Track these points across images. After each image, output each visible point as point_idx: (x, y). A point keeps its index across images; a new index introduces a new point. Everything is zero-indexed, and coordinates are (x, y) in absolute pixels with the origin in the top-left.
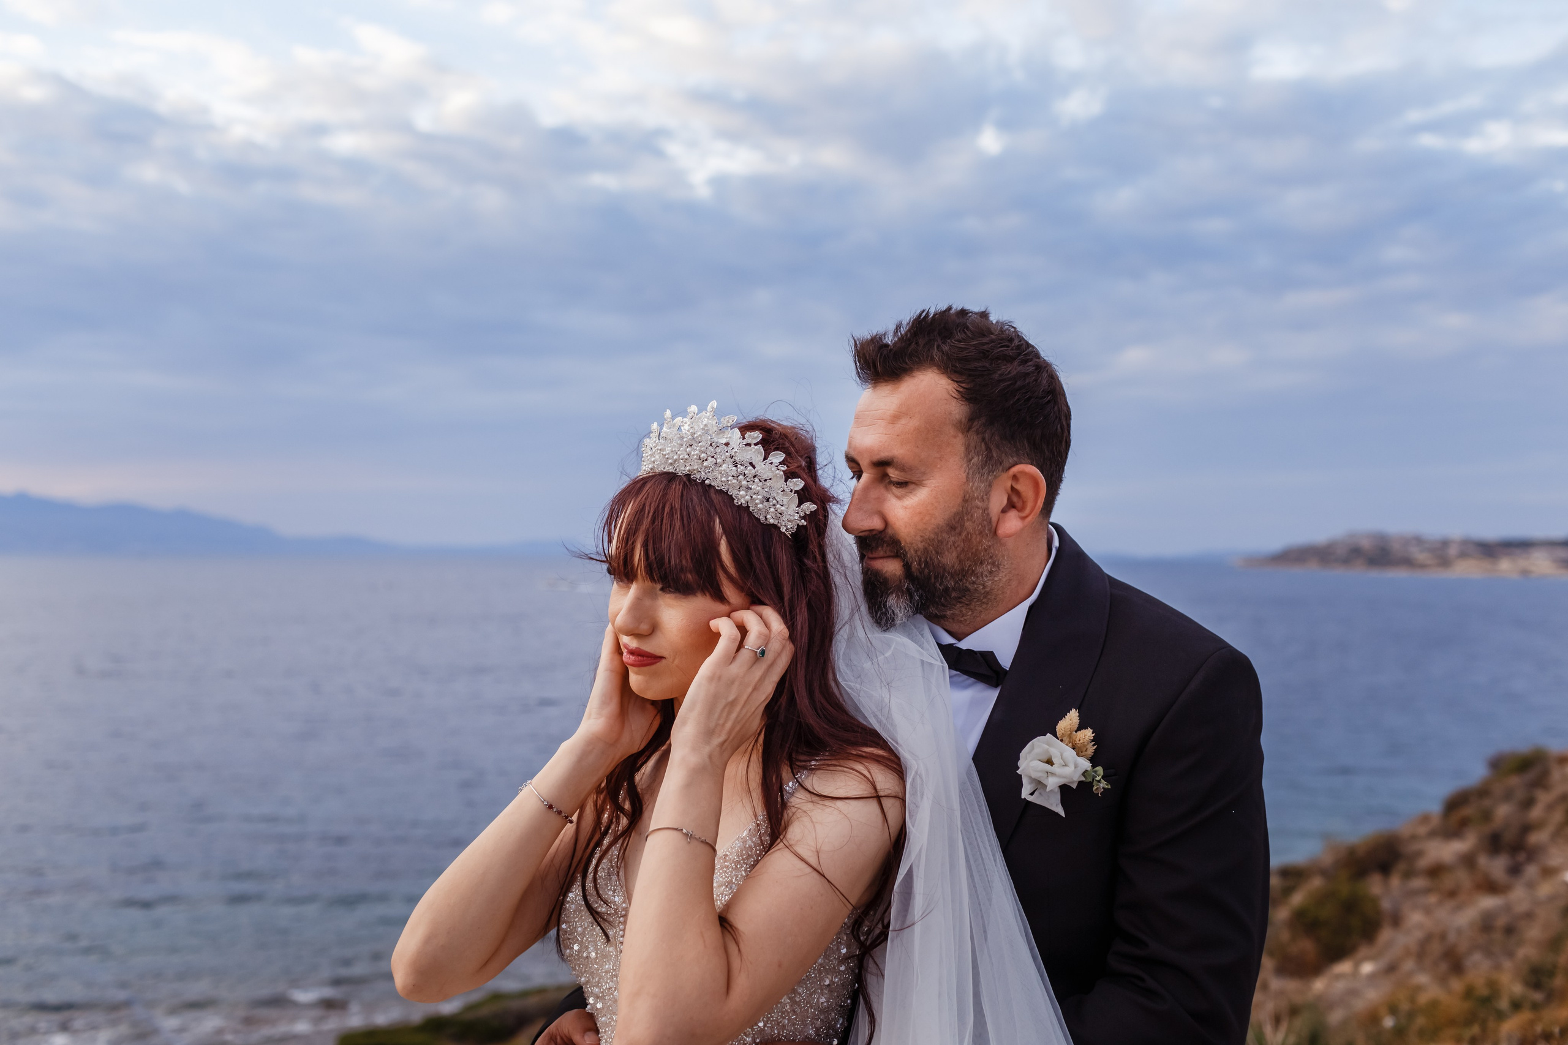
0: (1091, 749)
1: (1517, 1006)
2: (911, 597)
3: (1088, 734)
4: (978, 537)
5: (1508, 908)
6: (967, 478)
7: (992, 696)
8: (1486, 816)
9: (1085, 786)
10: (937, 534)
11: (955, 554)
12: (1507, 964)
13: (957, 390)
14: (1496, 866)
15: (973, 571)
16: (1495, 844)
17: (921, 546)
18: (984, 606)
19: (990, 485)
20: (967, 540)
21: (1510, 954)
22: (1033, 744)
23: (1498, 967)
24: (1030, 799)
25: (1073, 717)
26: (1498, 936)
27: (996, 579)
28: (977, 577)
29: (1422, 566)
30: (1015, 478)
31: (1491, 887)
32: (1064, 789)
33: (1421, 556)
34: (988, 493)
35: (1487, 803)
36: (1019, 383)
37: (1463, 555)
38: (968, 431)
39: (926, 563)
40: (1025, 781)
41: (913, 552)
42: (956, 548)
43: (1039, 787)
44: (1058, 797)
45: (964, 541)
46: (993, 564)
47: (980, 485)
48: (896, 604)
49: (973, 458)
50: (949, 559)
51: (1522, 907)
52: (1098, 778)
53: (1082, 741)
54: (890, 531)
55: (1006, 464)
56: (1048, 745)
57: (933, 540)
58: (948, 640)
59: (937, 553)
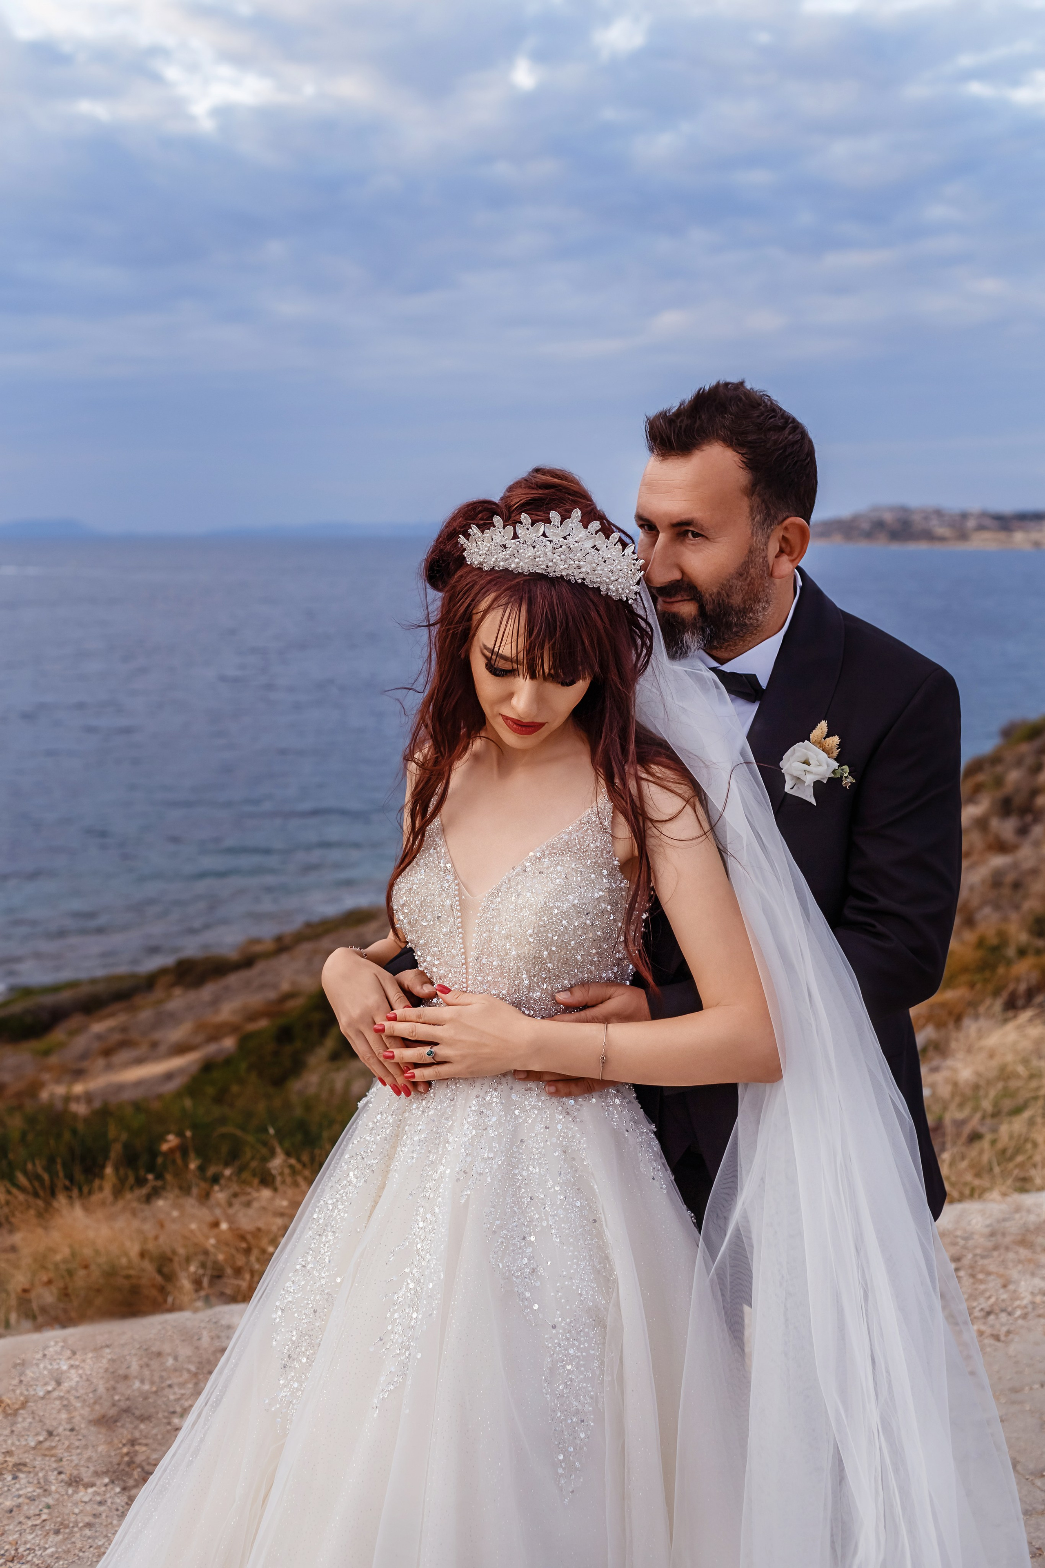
0: (836, 753)
1: (1022, 952)
2: (704, 631)
3: (835, 740)
4: (759, 581)
5: (1015, 865)
6: (752, 533)
7: (751, 710)
8: (999, 782)
9: (834, 782)
10: (729, 581)
11: (741, 596)
12: (1014, 916)
13: (742, 461)
14: (1006, 828)
15: (752, 608)
16: (1006, 807)
17: (715, 590)
18: (753, 636)
19: (768, 537)
20: (751, 583)
21: (1017, 907)
22: (794, 749)
23: (1005, 919)
24: (790, 792)
25: (823, 726)
26: (1006, 891)
27: (766, 613)
28: (754, 613)
29: (942, 539)
30: (786, 529)
31: (1001, 847)
32: (817, 784)
33: (941, 531)
34: (766, 544)
35: (999, 769)
36: (789, 450)
37: (981, 528)
38: (752, 495)
39: (719, 604)
40: (787, 778)
41: (707, 596)
42: (742, 591)
43: (798, 782)
44: (811, 791)
45: (748, 585)
46: (767, 601)
47: (760, 538)
48: (691, 640)
49: (756, 516)
50: (737, 600)
51: (1028, 865)
52: (846, 775)
53: (830, 746)
54: (685, 579)
55: (780, 518)
56: (806, 749)
57: (726, 585)
58: (715, 664)
59: (728, 595)
